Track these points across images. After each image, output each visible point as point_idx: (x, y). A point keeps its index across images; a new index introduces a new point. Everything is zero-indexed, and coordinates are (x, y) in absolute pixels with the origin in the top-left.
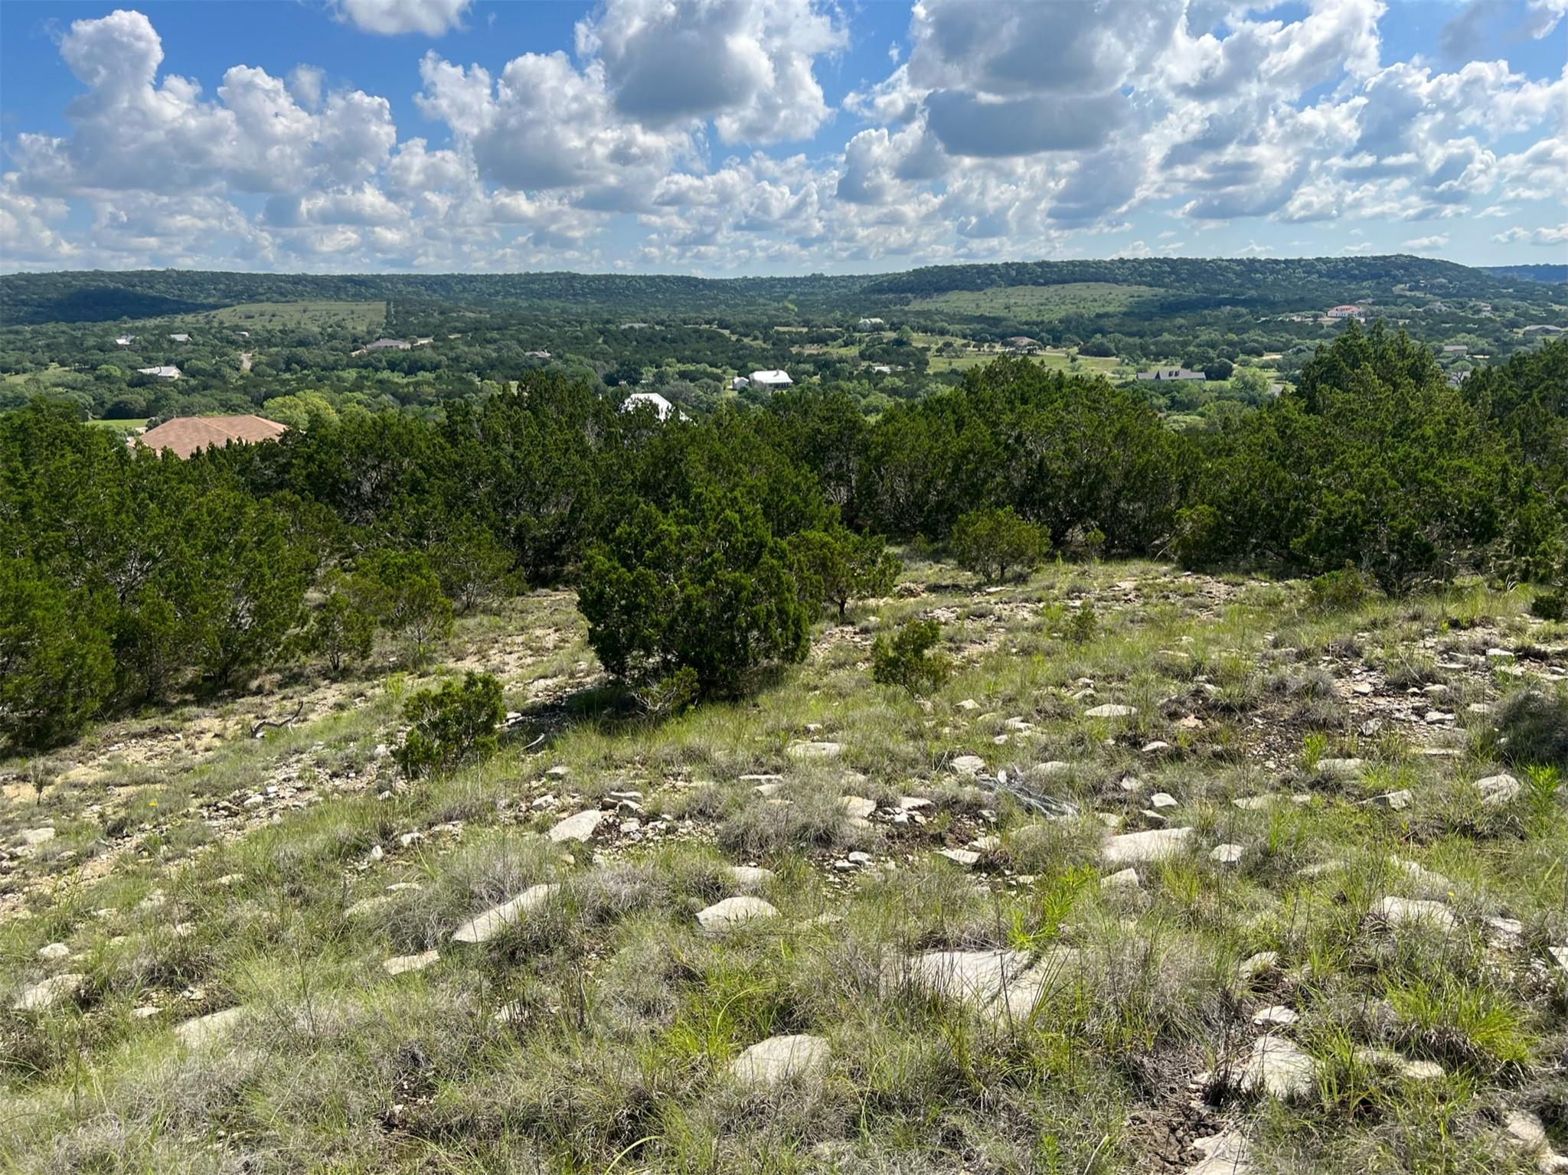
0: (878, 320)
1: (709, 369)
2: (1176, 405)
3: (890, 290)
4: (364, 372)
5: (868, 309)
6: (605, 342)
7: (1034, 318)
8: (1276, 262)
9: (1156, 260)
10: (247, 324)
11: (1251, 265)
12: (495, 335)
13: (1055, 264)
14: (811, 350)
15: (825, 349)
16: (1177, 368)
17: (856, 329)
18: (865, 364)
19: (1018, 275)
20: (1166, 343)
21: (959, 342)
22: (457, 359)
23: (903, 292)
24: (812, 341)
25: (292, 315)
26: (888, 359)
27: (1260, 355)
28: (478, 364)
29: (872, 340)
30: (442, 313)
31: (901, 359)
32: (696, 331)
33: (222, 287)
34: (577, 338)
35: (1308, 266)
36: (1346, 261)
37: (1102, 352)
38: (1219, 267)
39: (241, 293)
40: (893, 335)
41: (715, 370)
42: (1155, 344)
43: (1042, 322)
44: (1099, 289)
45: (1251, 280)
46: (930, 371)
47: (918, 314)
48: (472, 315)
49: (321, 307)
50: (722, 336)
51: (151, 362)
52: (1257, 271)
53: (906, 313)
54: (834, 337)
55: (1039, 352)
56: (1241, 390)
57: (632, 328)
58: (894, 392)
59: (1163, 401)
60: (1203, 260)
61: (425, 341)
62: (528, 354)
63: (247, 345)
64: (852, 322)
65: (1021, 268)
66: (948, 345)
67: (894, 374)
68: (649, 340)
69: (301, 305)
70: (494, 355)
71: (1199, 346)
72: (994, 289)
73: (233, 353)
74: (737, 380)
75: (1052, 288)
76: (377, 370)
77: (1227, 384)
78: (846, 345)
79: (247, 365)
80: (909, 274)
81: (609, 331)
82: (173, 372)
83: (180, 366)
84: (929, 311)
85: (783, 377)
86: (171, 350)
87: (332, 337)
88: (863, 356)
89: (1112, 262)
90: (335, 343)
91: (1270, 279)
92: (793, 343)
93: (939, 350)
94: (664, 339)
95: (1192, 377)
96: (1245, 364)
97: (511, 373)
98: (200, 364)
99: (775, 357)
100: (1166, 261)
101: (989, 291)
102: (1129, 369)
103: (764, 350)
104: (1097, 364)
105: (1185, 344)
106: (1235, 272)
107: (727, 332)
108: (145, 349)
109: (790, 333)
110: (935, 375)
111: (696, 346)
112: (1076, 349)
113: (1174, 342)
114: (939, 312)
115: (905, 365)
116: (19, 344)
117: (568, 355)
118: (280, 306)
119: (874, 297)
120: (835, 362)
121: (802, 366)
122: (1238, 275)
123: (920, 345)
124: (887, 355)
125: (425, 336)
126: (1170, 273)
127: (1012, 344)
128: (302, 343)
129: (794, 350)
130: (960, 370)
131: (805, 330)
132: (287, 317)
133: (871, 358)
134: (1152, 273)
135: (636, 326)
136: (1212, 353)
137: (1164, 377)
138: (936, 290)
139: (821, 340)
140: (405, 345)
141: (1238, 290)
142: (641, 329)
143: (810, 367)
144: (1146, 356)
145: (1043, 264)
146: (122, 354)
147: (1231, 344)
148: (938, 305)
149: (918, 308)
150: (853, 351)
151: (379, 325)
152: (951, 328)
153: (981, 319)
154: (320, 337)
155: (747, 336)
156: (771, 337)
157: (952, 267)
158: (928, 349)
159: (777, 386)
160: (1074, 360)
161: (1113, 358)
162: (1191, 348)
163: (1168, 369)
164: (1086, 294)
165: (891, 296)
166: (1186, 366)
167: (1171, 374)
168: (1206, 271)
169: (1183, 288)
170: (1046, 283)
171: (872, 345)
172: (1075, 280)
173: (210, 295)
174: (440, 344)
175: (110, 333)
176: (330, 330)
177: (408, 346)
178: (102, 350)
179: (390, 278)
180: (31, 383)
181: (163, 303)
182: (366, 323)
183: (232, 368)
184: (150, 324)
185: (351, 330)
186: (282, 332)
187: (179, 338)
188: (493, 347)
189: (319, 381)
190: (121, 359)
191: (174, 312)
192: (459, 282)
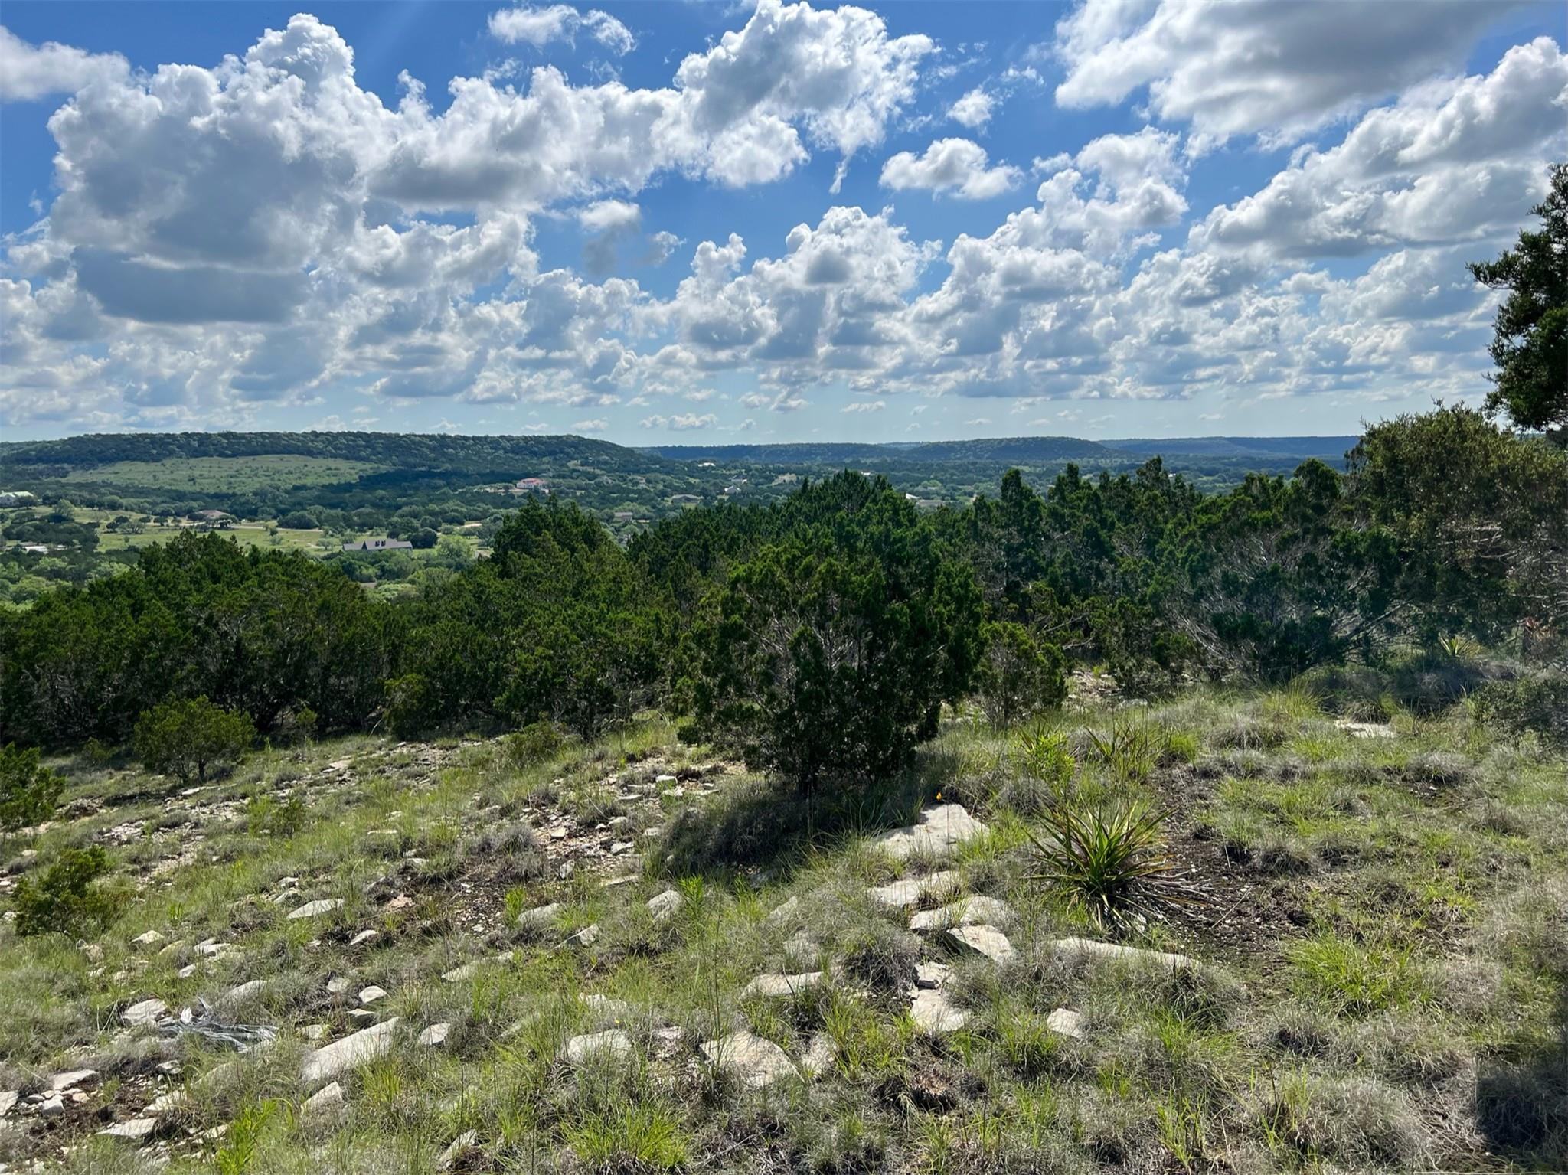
0: (26, 494)
2: (386, 574)
3: (39, 459)
5: (10, 481)
7: (224, 489)
8: (466, 438)
9: (350, 434)
11: (443, 441)
13: (243, 436)
16: (383, 538)
18: (11, 544)
19: (199, 446)
20: (369, 515)
21: (135, 517)
23: (57, 461)
26: (44, 537)
27: (461, 524)
29: (20, 517)
31: (61, 537)
35: (495, 443)
36: (525, 439)
37: (304, 524)
38: (414, 442)
40: (48, 510)
42: (359, 515)
43: (234, 495)
44: (294, 462)
45: (444, 454)
46: (102, 550)
47: (80, 486)
52: (449, 447)
53: (63, 486)
55: (233, 526)
56: (447, 557)
58: (54, 574)
59: (372, 571)
60: (397, 435)
65: (204, 438)
66: (122, 520)
67: (53, 554)
71: (402, 516)
72: (174, 460)
75: (241, 460)
77: (434, 552)
80: (63, 442)
84: (94, 483)
88: (7, 534)
89: (305, 435)
91: (462, 453)
93: (111, 526)
95: (399, 546)
96: (448, 532)
100: (359, 435)
101: (168, 462)
102: (334, 540)
104: (299, 536)
105: (389, 515)
106: (429, 447)
110: (109, 553)
112: (275, 523)
113: (377, 513)
114: (105, 484)
115: (67, 543)
119: (19, 467)
122: (432, 449)
123: (86, 521)
124: (41, 533)
126: (366, 447)
127: (201, 518)
130: (140, 546)
133: (19, 536)
134: (347, 447)
136: (416, 523)
137: (371, 547)
138: (101, 461)
141: (434, 464)
144: (350, 526)
145: (228, 435)
147: (432, 513)
148: (104, 477)
149: (78, 480)
152: (124, 501)
153: (159, 491)
157: (119, 436)
158: (97, 525)
160: (273, 533)
161: (316, 530)
162: (395, 519)
163: (374, 539)
164: (279, 466)
165: (41, 467)
166: (392, 535)
167: (377, 544)
168: (401, 446)
169: (380, 461)
170: (234, 455)
171: (19, 521)
172: (267, 453)
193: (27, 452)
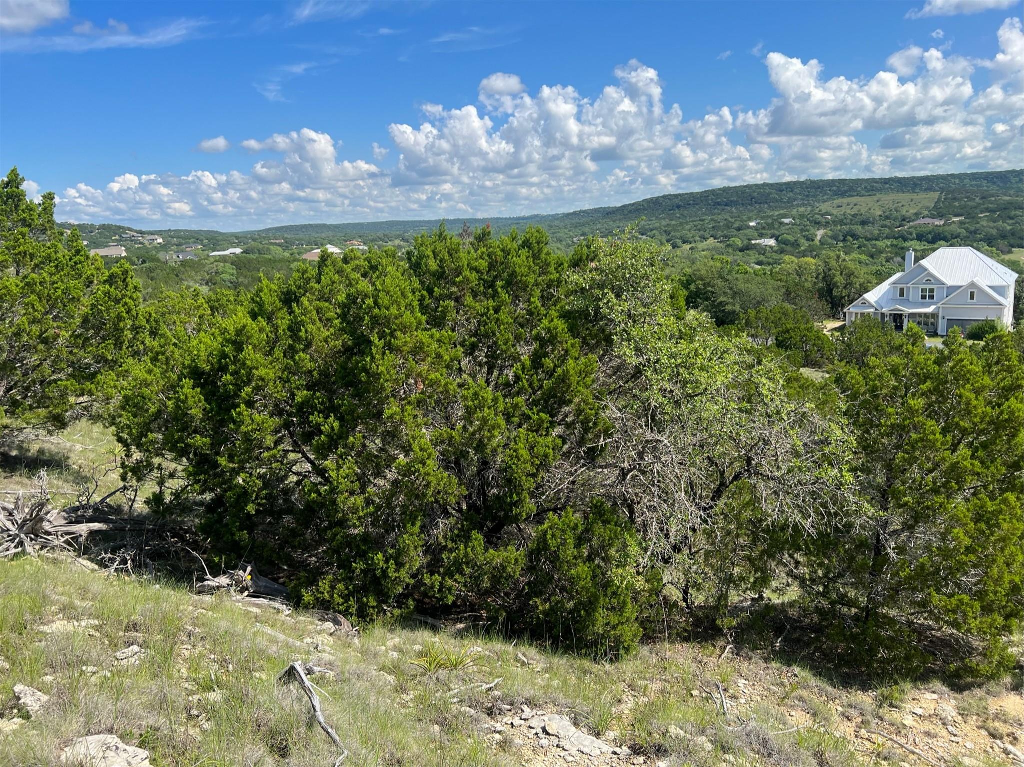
4: (895, 242)
10: (835, 212)
22: (975, 232)
25: (869, 206)
28: (992, 235)
30: (983, 198)
33: (835, 188)
39: (846, 192)
48: (1008, 198)
49: (889, 199)
51: (762, 236)
61: (956, 219)
63: (827, 225)
69: (879, 196)
70: (1009, 228)
73: (812, 230)
76: (905, 240)
79: (819, 238)
82: (772, 242)
83: (777, 240)
86: (778, 229)
87: (887, 218)
90: (888, 222)
97: (1021, 242)
98: (790, 237)
108: (764, 228)
116: (699, 227)
118: (863, 199)
125: (961, 215)
128: (864, 223)
132: (864, 205)
140: (939, 222)
146: (748, 232)
151: (927, 208)
154: (878, 218)
173: (826, 194)
174: (968, 221)
175: (750, 219)
176: (888, 213)
177: (942, 223)
178: (739, 229)
179: (960, 177)
180: (692, 249)
181: (795, 200)
182: (918, 208)
183: (808, 240)
184: (777, 213)
185: (904, 213)
186: (855, 216)
187: (787, 221)
188: (1011, 222)
189: (859, 248)
190: (746, 235)
191: (798, 206)
192: (1018, 176)
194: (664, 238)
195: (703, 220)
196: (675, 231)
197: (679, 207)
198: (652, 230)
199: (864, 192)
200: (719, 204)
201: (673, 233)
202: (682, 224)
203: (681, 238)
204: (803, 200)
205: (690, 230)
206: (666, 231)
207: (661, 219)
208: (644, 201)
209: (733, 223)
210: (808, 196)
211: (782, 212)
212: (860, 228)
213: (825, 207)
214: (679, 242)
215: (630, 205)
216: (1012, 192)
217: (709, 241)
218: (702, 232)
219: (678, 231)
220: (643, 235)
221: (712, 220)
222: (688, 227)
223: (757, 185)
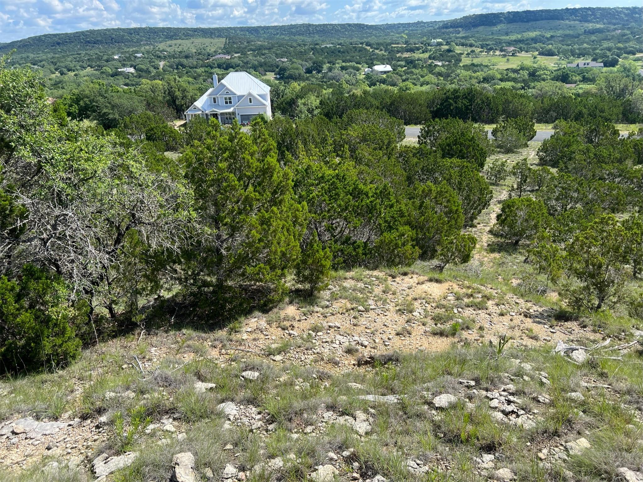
0: (440, 40)
1: (356, 65)
2: (585, 80)
3: (451, 27)
4: (206, 69)
5: (439, 36)
6: (313, 54)
7: (519, 37)
9: (585, 8)
10: (168, 49)
12: (266, 51)
13: (533, 12)
14: (406, 55)
15: (413, 54)
16: (589, 61)
17: (429, 45)
18: (430, 61)
19: (514, 18)
20: (585, 49)
21: (479, 50)
22: (247, 63)
23: (457, 27)
24: (407, 51)
25: (187, 45)
26: (442, 58)
27: (634, 54)
28: (255, 65)
29: (436, 50)
30: (248, 42)
31: (448, 58)
32: (354, 47)
33: (165, 33)
34: (301, 52)
37: (550, 54)
38: (617, 12)
39: (173, 36)
40: (446, 47)
41: (358, 65)
42: (579, 49)
43: (523, 40)
44: (554, 24)
45: (633, 18)
46: (461, 65)
47: (462, 38)
48: (260, 43)
49: (199, 41)
50: (365, 49)
51: (124, 66)
52: (636, 13)
53: (456, 37)
54: (418, 49)
55: (518, 54)
56: (622, 72)
57: (326, 47)
59: (578, 78)
60: (609, 8)
61: (236, 55)
62: (278, 60)
63: (165, 58)
64: (428, 41)
65: (516, 14)
66: (473, 51)
67: (443, 66)
68: (332, 52)
69: (192, 40)
70: (263, 60)
71: (602, 50)
72: (502, 25)
73: (157, 62)
74: (366, 70)
75: (530, 23)
76: (212, 68)
77: (615, 69)
78: (423, 53)
79: (161, 67)
80: (461, 19)
81: (316, 48)
82: (132, 70)
83: (135, 68)
84: (467, 37)
85: (388, 68)
86: (134, 61)
87: (200, 54)
88: (430, 58)
89: (562, 10)
90: (200, 57)
92: (398, 52)
93: (468, 54)
94: (339, 51)
95: (596, 66)
96: (625, 58)
97: (269, 68)
98: (143, 67)
99: (388, 59)
100: (590, 9)
101: (499, 26)
102: (563, 62)
103: (384, 55)
104: (547, 60)
105: (595, 49)
106: (625, 14)
107: (368, 48)
108: (124, 60)
109: (397, 47)
110: (463, 66)
111: (354, 54)
112: (537, 53)
113: (589, 48)
114: (472, 37)
115: (450, 61)
116: (78, 59)
117: (295, 60)
118: (183, 41)
119: (443, 30)
120: (415, 61)
121: (400, 63)
122: (627, 15)
123: (459, 52)
124: (442, 56)
125: (238, 53)
126: (591, 15)
127: (504, 51)
128: (187, 57)
129: (398, 55)
130: (476, 64)
131: (405, 46)
132: (185, 45)
133: (434, 58)
134: (582, 15)
135: (328, 46)
136: (608, 53)
137: (581, 66)
138: (473, 26)
139: (412, 50)
141: (626, 23)
142: (330, 47)
143: (403, 63)
144: (573, 55)
145: (527, 12)
146: (114, 62)
147: (619, 49)
148: (472, 34)
149: (462, 35)
150: (426, 55)
151: (220, 48)
152: (476, 44)
153: (492, 39)
154: (194, 54)
155: (377, 49)
156: (388, 49)
157: (482, 15)
158: (462, 54)
159: (385, 72)
160: (535, 58)
161: (556, 57)
162: (598, 51)
163: (584, 61)
165: (451, 30)
166: (594, 60)
167: (585, 64)
168: (610, 13)
169: (597, 22)
170: (528, 21)
171: (435, 52)
172: (542, 20)
173: (160, 37)
174: (242, 56)
175: (113, 54)
176: (199, 51)
177: (229, 57)
178: (107, 61)
179: (234, 29)
180: (76, 75)
181: (141, 41)
182: (215, 48)
183: (155, 68)
184: (131, 50)
185: (208, 51)
186: (180, 52)
187: (139, 55)
188: (263, 57)
189: (186, 73)
190: (113, 65)
191: (144, 45)
192: (263, 30)
193: (447, 24)
194: (52, 68)
195: (80, 54)
196: (60, 62)
197: (58, 44)
198: (41, 61)
199: (183, 37)
200: (89, 42)
201: (58, 64)
202: (64, 57)
203: (66, 67)
204: (146, 40)
205: (71, 61)
206: (52, 62)
207: (46, 53)
208: (29, 38)
209: (102, 57)
210: (149, 38)
211: (134, 49)
212: (185, 60)
213: (161, 46)
214: (65, 70)
215: (18, 41)
216: (262, 39)
217: (87, 70)
218: (81, 63)
219: (62, 62)
220: (34, 65)
221: (86, 54)
222: (69, 59)
223: (113, 29)
